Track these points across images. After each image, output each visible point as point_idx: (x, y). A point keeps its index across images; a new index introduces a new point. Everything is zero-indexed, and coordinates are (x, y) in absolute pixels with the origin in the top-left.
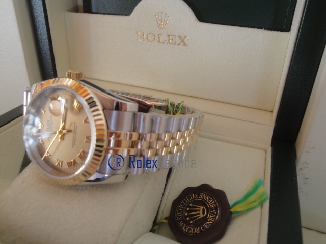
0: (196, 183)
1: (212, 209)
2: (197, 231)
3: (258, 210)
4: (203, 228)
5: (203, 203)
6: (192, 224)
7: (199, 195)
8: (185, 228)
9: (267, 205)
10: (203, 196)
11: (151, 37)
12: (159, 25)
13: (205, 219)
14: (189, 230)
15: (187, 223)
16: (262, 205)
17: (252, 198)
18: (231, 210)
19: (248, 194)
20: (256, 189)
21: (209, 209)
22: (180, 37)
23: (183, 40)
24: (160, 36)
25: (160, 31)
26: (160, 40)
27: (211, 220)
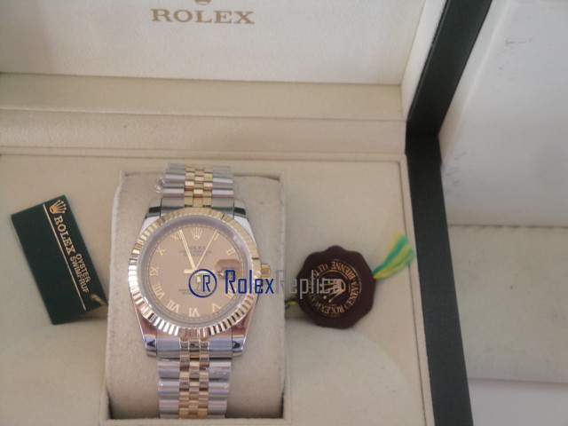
0: (321, 245)
1: (352, 281)
2: (341, 309)
3: (406, 271)
4: (347, 305)
5: (338, 275)
6: (333, 302)
7: (330, 265)
8: (325, 310)
9: (415, 264)
10: (337, 266)
11: (183, 16)
13: (346, 294)
14: (331, 311)
15: (326, 302)
16: (409, 265)
17: (397, 260)
18: (375, 277)
19: (391, 257)
20: (400, 246)
21: (348, 282)
22: (240, 13)
23: (244, 17)
24: (199, 14)
25: (200, 7)
26: (200, 20)
27: (354, 295)
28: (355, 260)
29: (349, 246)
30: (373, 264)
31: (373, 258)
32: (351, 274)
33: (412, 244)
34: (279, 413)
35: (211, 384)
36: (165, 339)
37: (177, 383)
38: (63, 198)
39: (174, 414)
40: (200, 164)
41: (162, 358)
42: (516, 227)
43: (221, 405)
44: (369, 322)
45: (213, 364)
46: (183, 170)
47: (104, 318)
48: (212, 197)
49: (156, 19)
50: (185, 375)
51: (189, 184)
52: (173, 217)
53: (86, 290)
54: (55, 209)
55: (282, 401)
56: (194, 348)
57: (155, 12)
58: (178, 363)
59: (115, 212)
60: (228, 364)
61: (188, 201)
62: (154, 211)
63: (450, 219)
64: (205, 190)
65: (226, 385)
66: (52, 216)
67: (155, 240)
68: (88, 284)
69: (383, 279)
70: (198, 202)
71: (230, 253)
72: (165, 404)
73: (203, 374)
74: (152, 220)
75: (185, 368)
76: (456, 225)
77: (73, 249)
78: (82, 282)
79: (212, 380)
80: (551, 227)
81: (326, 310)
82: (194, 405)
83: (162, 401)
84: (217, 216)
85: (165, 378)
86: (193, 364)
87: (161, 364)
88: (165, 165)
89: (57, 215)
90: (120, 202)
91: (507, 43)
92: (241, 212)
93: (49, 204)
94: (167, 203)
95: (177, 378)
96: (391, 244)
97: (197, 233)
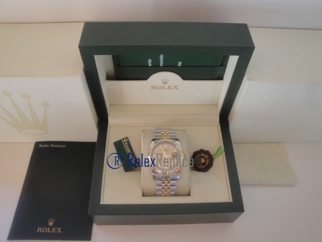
0: (198, 149)
2: (204, 167)
3: (221, 155)
4: (206, 165)
5: (203, 157)
6: (202, 165)
7: (200, 154)
9: (224, 153)
10: (202, 155)
11: (159, 88)
12: (163, 83)
13: (205, 162)
15: (200, 165)
16: (222, 154)
17: (219, 152)
18: (213, 157)
19: (217, 151)
20: (220, 149)
21: (206, 159)
22: (174, 86)
23: (176, 87)
24: (164, 87)
25: (164, 85)
26: (164, 88)
27: (207, 162)
28: (207, 153)
29: (205, 149)
30: (212, 154)
31: (212, 152)
32: (206, 157)
33: (223, 148)
34: (189, 195)
35: (171, 187)
36: (158, 175)
37: (161, 187)
38: (127, 138)
39: (161, 195)
40: (165, 127)
41: (157, 180)
42: (248, 143)
43: (173, 193)
44: (212, 170)
45: (171, 182)
46: (160, 129)
47: (140, 170)
48: (170, 136)
49: (152, 89)
50: (163, 185)
51: (162, 133)
52: (159, 142)
54: (125, 141)
55: (190, 192)
56: (166, 177)
57: (152, 87)
58: (161, 181)
59: (142, 141)
60: (175, 181)
61: (163, 137)
62: (154, 140)
63: (233, 141)
64: (167, 134)
65: (174, 187)
66: (124, 142)
67: (155, 147)
69: (215, 158)
70: (165, 137)
71: (175, 151)
72: (158, 193)
73: (169, 185)
74: (153, 142)
75: (163, 183)
76: (235, 143)
77: (130, 151)
79: (171, 186)
80: (258, 143)
81: (200, 167)
82: (166, 193)
83: (157, 192)
84: (171, 141)
85: (158, 185)
86: (166, 181)
87: (157, 182)
88: (155, 128)
89: (126, 142)
90: (144, 138)
91: (247, 93)
92: (177, 140)
93: (123, 139)
94: (157, 138)
95: (161, 186)
96: (217, 148)
97: (166, 146)
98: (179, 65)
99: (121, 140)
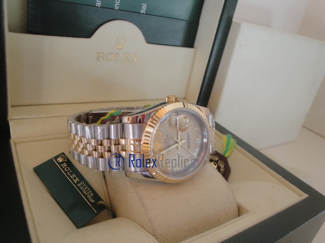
1: (218, 161)
13: (219, 167)
18: (225, 156)
20: (229, 140)
21: (217, 162)
26: (117, 59)
27: (222, 166)
30: (221, 152)
32: (216, 158)
38: (63, 154)
53: (93, 201)
54: (60, 160)
57: (98, 54)
66: (59, 164)
68: (93, 197)
69: (228, 156)
77: (77, 180)
78: (89, 197)
89: (62, 163)
93: (56, 158)
98: (142, 12)
99: (51, 160)
